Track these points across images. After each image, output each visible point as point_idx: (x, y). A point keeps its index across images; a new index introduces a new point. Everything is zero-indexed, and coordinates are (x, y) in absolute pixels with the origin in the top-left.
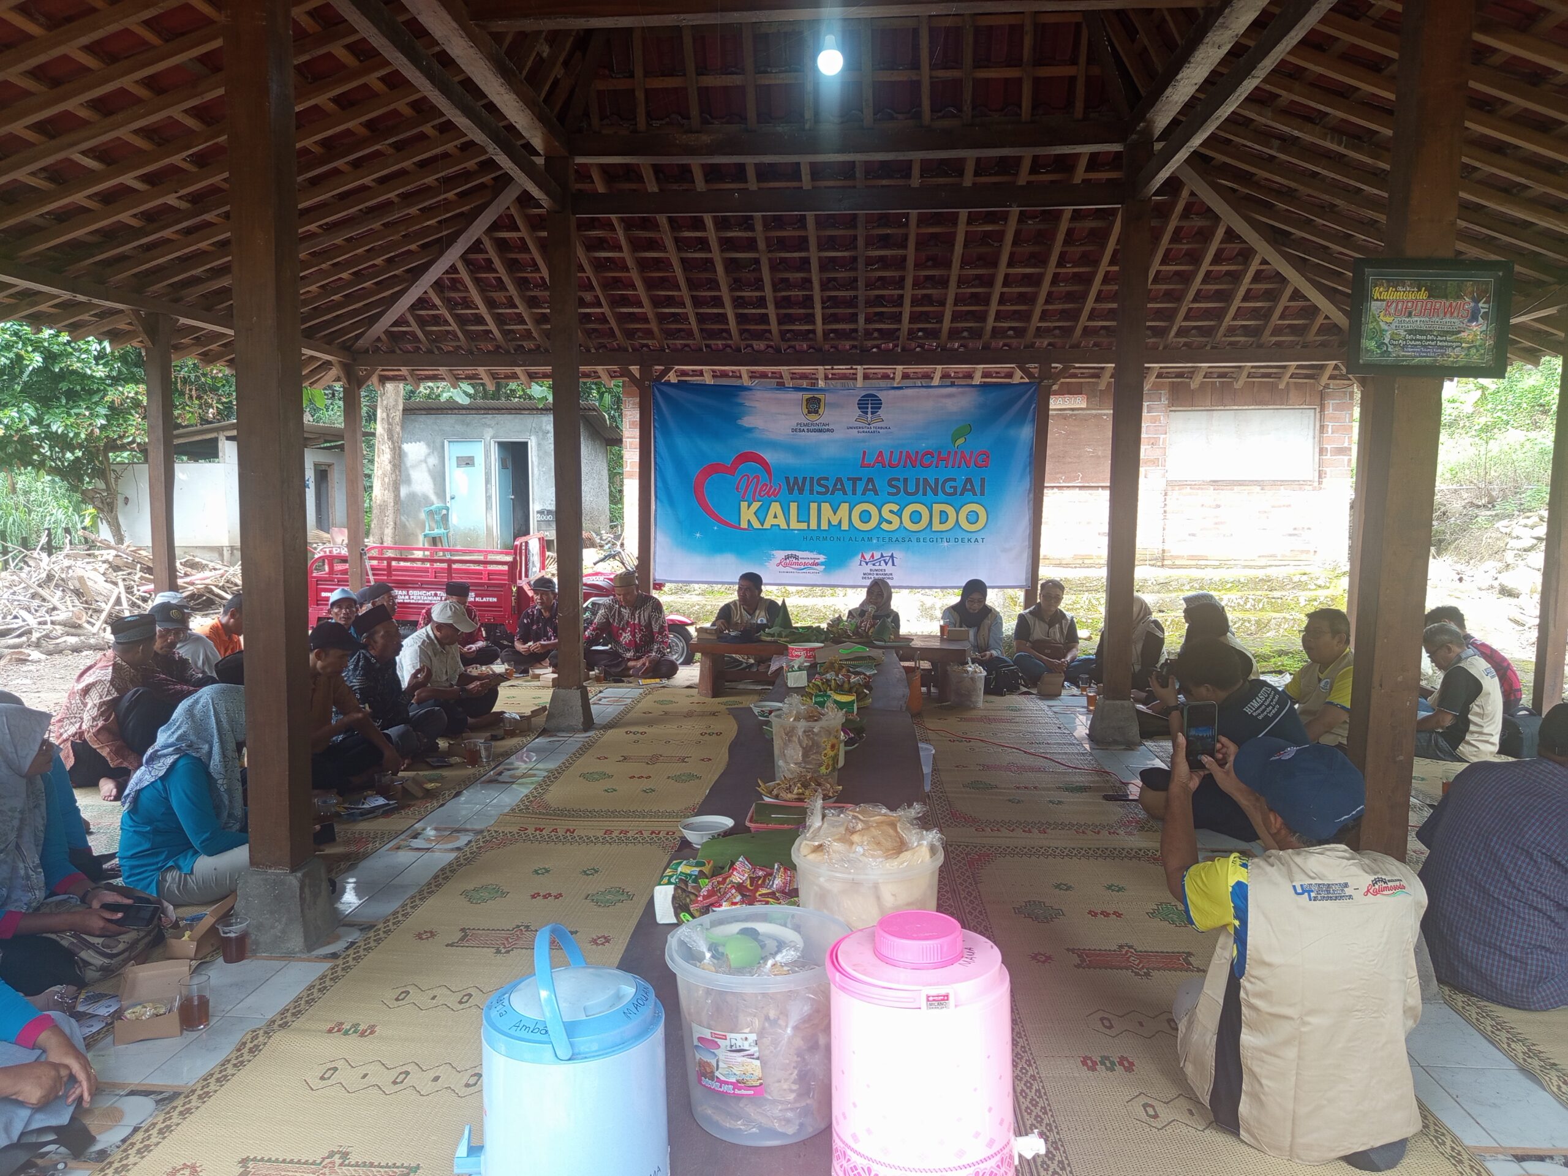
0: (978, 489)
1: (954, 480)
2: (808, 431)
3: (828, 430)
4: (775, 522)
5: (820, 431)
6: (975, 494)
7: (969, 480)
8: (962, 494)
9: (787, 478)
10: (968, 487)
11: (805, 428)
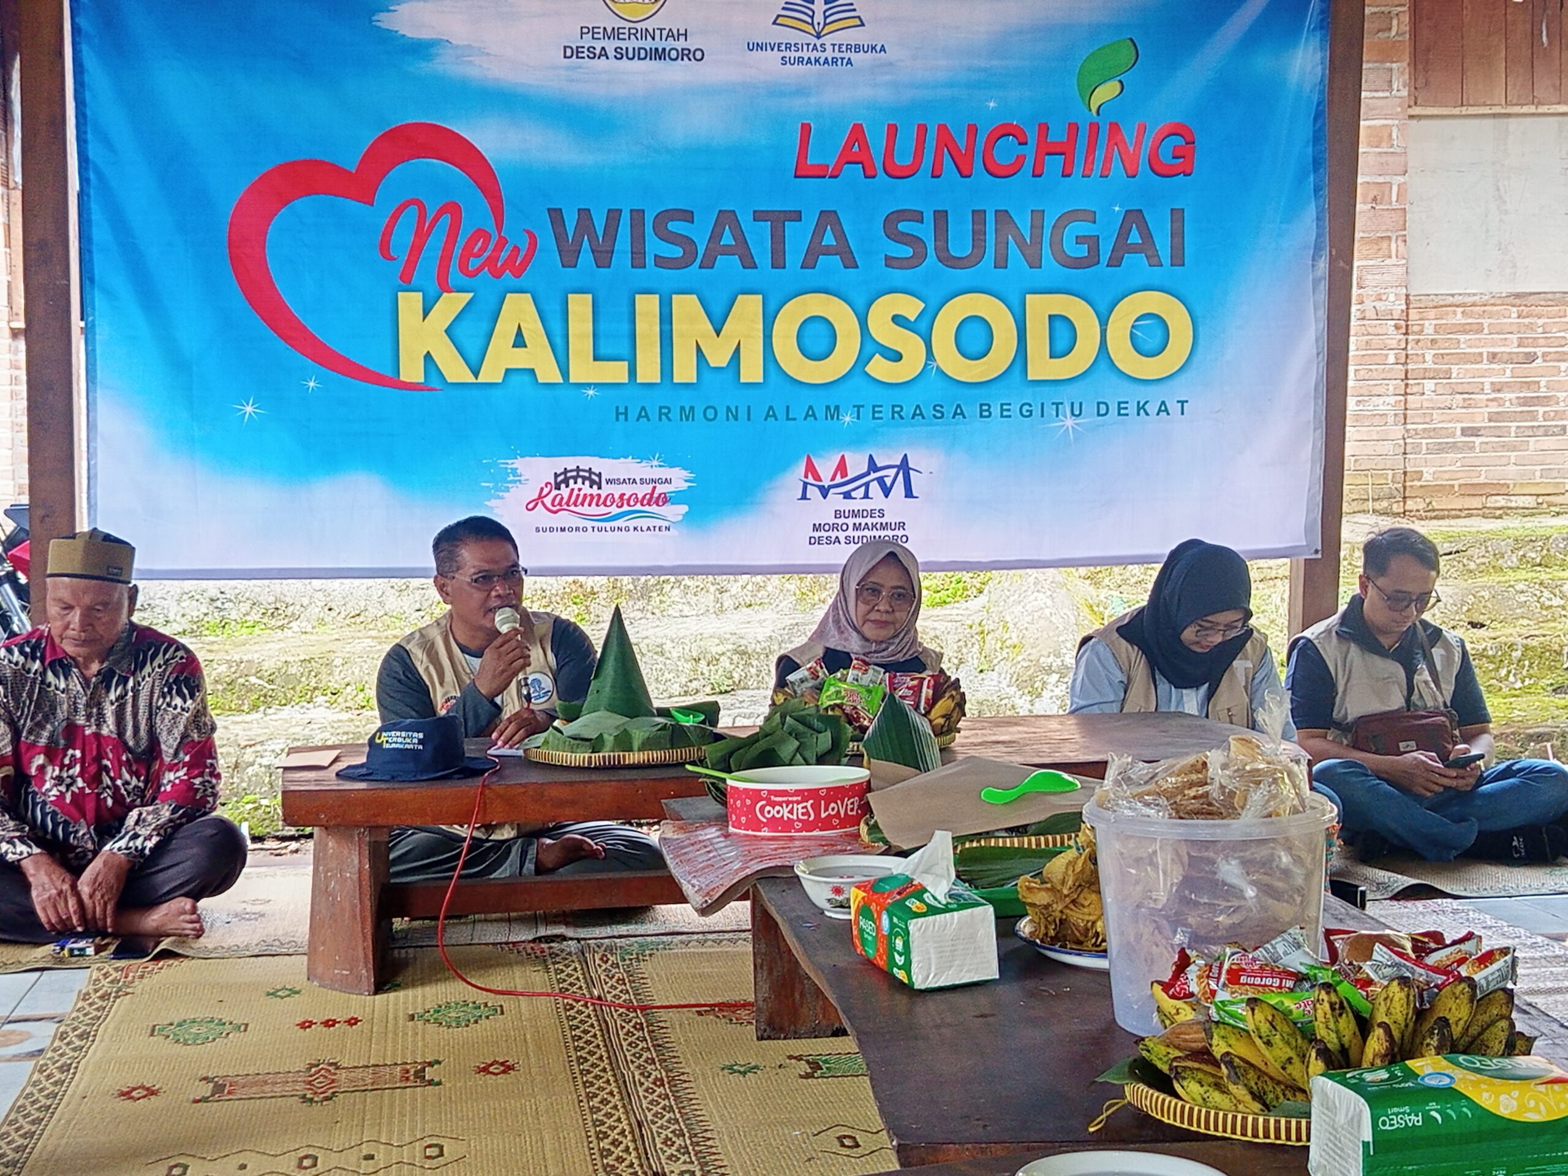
0: (1163, 244)
1: (1090, 217)
2: (620, 55)
3: (685, 54)
4: (520, 359)
5: (659, 54)
6: (1154, 260)
7: (1134, 217)
8: (1115, 261)
9: (556, 216)
10: (1135, 238)
11: (610, 46)
